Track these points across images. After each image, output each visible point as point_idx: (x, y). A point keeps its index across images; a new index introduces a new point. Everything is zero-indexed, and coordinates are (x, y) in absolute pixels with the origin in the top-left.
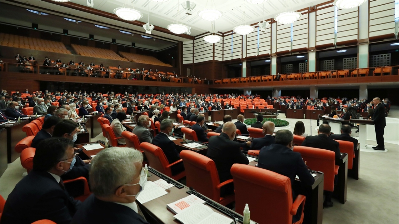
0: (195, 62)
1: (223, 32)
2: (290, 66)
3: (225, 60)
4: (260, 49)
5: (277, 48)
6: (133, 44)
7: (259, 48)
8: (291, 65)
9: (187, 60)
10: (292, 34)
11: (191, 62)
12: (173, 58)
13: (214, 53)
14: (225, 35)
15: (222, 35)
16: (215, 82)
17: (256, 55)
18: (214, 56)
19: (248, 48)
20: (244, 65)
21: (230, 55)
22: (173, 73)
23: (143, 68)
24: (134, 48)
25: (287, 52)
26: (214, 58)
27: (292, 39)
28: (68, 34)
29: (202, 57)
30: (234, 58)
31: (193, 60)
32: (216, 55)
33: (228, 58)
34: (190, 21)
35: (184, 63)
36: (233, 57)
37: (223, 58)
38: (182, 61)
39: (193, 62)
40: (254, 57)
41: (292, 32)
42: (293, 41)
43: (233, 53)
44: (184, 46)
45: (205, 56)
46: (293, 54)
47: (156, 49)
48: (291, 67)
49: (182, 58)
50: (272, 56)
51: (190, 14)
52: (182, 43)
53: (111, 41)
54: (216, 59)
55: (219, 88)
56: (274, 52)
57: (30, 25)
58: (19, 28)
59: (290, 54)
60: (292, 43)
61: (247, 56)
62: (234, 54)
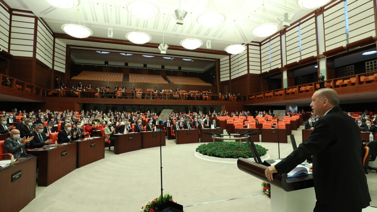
0: (232, 78)
1: (260, 41)
2: (350, 69)
3: (263, 71)
4: (303, 53)
5: (325, 47)
6: (180, 68)
7: (302, 51)
8: (352, 67)
9: (224, 77)
10: (348, 22)
11: (228, 79)
12: (214, 77)
13: (248, 65)
14: (262, 44)
15: (258, 44)
16: (251, 98)
17: (297, 60)
18: (248, 69)
19: (288, 53)
20: (285, 75)
21: (269, 66)
22: (209, 91)
23: (178, 89)
24: (180, 71)
25: (341, 49)
26: (248, 71)
27: (347, 30)
28: (128, 66)
29: (237, 72)
30: (273, 68)
31: (230, 76)
32: (250, 67)
33: (266, 69)
34: (216, 35)
35: (222, 80)
36: (271, 67)
37: (261, 70)
38: (219, 78)
39: (230, 78)
40: (295, 64)
41: (347, 20)
42: (349, 32)
43: (271, 63)
44: (221, 63)
45: (240, 70)
46: (350, 50)
47: (202, 70)
48: (352, 70)
49: (219, 75)
50: (319, 59)
51: (182, 24)
52: (219, 60)
53: (161, 67)
54: (251, 72)
55: (254, 104)
56: (321, 52)
57: (103, 63)
58: (97, 66)
59: (347, 51)
60: (348, 36)
61: (287, 64)
62: (273, 64)
